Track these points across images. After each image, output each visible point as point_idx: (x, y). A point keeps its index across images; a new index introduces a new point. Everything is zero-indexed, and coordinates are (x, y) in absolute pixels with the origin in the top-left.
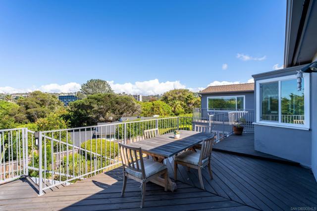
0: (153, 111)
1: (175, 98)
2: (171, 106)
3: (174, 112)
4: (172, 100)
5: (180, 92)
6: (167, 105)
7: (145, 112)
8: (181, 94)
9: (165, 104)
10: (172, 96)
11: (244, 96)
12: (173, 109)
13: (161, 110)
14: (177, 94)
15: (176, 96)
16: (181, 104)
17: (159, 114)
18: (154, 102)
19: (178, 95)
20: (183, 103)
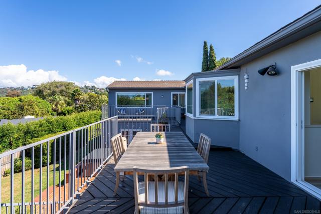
0: (22, 109)
1: (56, 92)
2: (50, 103)
3: (54, 110)
4: (50, 95)
5: (62, 85)
6: (44, 102)
7: (6, 112)
8: (63, 88)
9: (41, 100)
10: (50, 89)
11: (152, 93)
12: (53, 106)
13: (37, 109)
14: (58, 88)
15: (56, 89)
16: (65, 101)
17: (33, 114)
18: (23, 97)
19: (60, 89)
20: (66, 99)
